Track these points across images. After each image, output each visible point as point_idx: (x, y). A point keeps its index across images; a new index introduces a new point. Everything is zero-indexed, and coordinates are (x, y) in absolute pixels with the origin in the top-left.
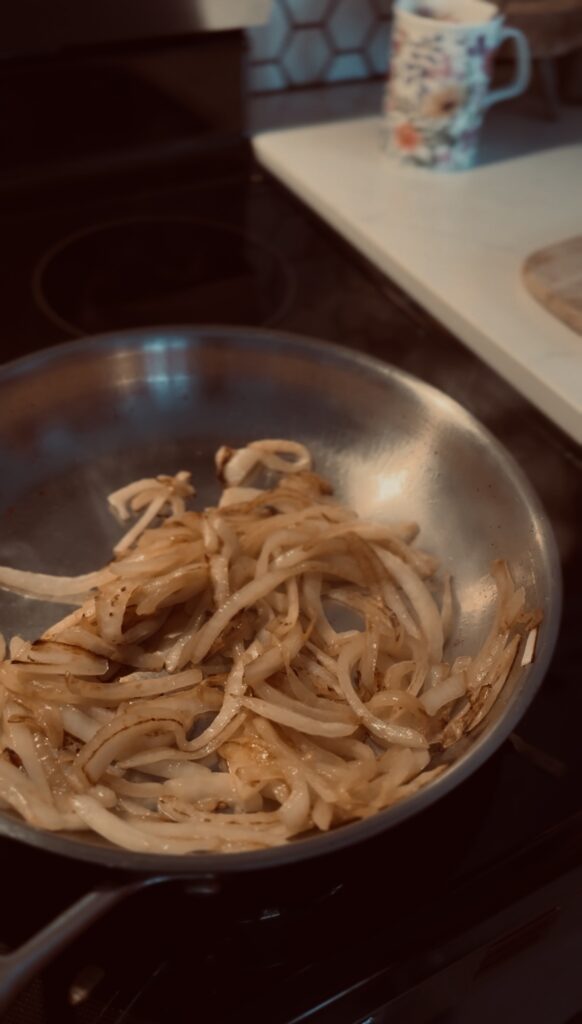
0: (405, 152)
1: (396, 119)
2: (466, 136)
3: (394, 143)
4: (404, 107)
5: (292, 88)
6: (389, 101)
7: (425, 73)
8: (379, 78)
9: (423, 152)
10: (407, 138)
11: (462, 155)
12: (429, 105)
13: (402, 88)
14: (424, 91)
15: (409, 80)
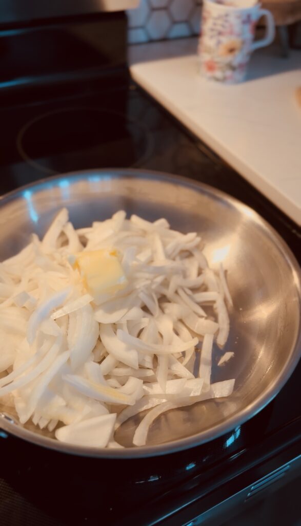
0: (209, 74)
1: (205, 57)
2: (241, 66)
3: (204, 70)
4: (209, 51)
5: (151, 41)
6: (201, 48)
7: (220, 33)
8: (195, 36)
9: (218, 74)
10: (211, 67)
11: (239, 75)
12: (222, 50)
13: (208, 41)
14: (219, 43)
15: (212, 37)
